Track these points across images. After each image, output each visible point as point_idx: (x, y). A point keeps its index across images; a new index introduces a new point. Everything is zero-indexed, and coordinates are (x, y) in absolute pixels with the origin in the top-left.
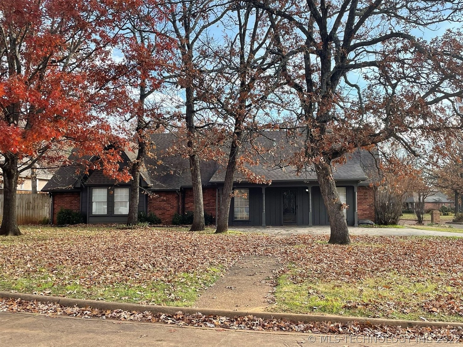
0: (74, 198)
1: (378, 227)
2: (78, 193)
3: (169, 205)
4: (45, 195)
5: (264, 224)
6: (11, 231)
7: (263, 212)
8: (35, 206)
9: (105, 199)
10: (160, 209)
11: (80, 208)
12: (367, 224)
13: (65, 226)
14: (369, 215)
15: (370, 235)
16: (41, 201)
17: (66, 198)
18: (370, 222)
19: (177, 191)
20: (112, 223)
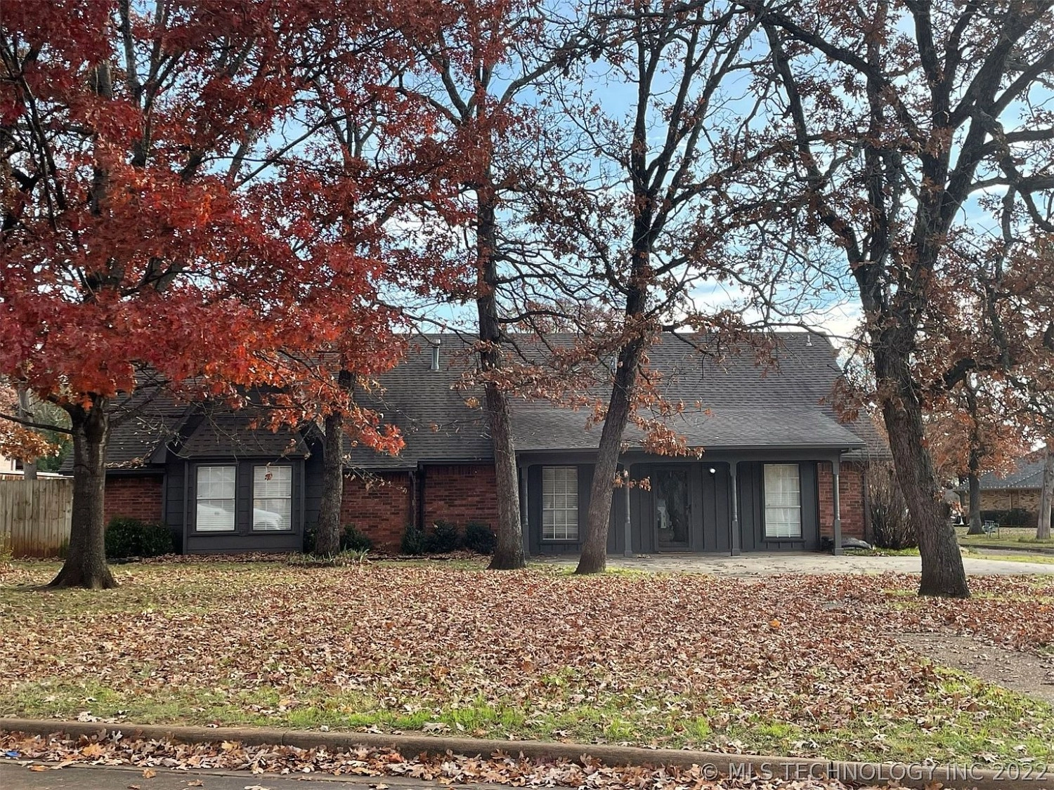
0: (143, 491)
1: (886, 555)
2: (157, 479)
3: (388, 507)
4: (67, 482)
5: (628, 550)
6: (96, 576)
7: (626, 521)
8: (38, 513)
9: (230, 493)
10: (364, 516)
11: (163, 515)
12: (856, 546)
13: (131, 561)
14: (852, 528)
15: (870, 573)
16: (55, 499)
17: (123, 490)
18: (861, 542)
19: (411, 473)
20: (249, 550)
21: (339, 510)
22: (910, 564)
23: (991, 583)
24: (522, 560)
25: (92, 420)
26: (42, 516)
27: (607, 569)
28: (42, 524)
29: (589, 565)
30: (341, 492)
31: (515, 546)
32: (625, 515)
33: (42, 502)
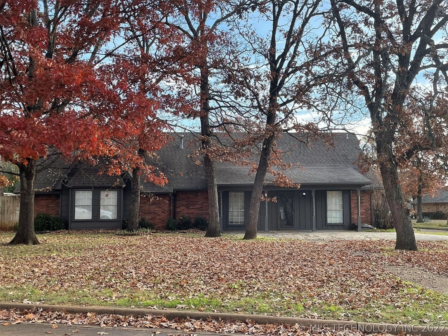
0: (51, 201)
1: (381, 232)
2: (58, 197)
3: (160, 209)
4: (17, 197)
5: (267, 229)
6: (30, 239)
7: (266, 216)
8: (4, 211)
9: (90, 203)
10: (150, 213)
11: (60, 212)
12: (367, 228)
13: (45, 233)
14: (366, 219)
15: (374, 239)
16: (11, 205)
17: (42, 201)
18: (370, 226)
19: (170, 194)
20: (98, 228)
21: (138, 211)
22: (391, 235)
23: (427, 244)
24: (219, 233)
25: (29, 170)
26: (6, 212)
27: (257, 237)
28: (6, 216)
29: (249, 235)
30: (139, 202)
31: (216, 227)
32: (265, 214)
33: (6, 206)
